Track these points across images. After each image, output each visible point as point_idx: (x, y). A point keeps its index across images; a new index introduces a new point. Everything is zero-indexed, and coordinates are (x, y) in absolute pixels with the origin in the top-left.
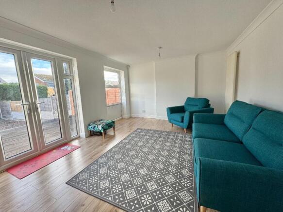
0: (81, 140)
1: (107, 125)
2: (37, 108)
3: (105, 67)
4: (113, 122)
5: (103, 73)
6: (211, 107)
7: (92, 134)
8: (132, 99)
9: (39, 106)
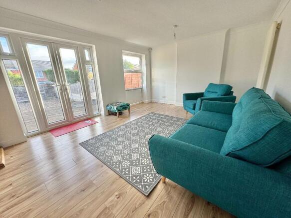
0: (102, 117)
1: (121, 106)
2: (67, 89)
3: (123, 51)
4: (128, 105)
5: (122, 57)
6: (234, 95)
7: (111, 113)
8: (153, 84)
9: (67, 87)
